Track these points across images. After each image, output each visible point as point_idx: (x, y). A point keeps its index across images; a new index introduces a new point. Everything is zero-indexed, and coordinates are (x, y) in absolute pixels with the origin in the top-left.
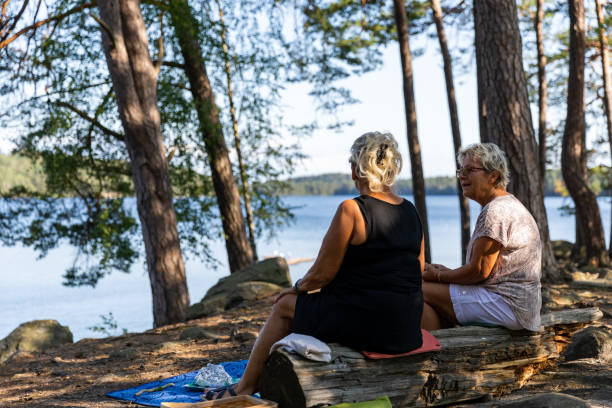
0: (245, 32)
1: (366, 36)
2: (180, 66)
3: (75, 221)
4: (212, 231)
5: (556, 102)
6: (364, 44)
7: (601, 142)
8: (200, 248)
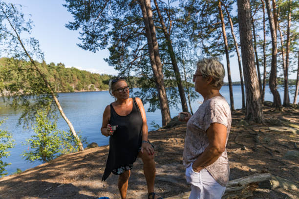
0: (188, 54)
1: (219, 53)
2: (171, 64)
3: (150, 98)
4: (178, 101)
5: (269, 66)
6: (219, 55)
7: (282, 75)
8: (175, 105)
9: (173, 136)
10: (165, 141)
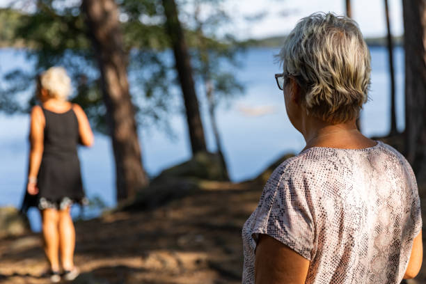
9: (163, 243)
10: (135, 262)
